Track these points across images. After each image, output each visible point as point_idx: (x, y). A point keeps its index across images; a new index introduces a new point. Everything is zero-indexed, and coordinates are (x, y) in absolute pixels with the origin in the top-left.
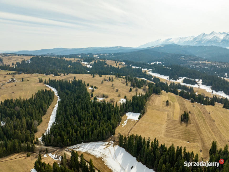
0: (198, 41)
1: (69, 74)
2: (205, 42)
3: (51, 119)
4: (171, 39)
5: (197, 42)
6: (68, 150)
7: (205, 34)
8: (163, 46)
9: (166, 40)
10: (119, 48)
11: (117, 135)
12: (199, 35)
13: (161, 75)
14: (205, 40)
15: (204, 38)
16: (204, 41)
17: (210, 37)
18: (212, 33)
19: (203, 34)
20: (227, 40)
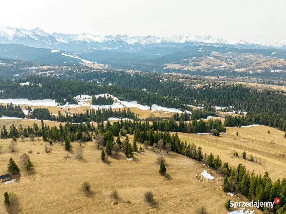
20: (19, 36)
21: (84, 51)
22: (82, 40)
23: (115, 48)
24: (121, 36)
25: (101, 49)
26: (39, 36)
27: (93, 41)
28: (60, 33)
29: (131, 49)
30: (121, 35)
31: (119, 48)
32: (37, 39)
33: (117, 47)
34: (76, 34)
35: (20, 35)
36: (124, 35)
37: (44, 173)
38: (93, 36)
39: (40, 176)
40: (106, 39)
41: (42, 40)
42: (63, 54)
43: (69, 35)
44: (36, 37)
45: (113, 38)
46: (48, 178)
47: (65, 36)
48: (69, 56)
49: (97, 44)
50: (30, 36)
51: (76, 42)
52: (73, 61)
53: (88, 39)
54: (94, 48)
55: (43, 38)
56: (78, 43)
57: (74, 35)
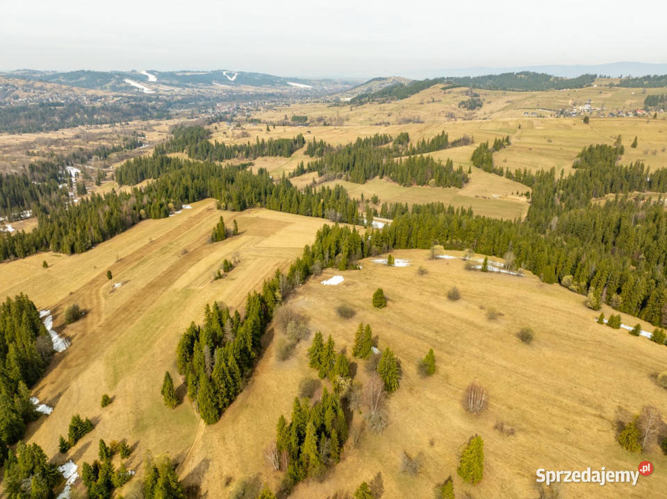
37: (593, 412)
39: (606, 410)
46: (585, 397)
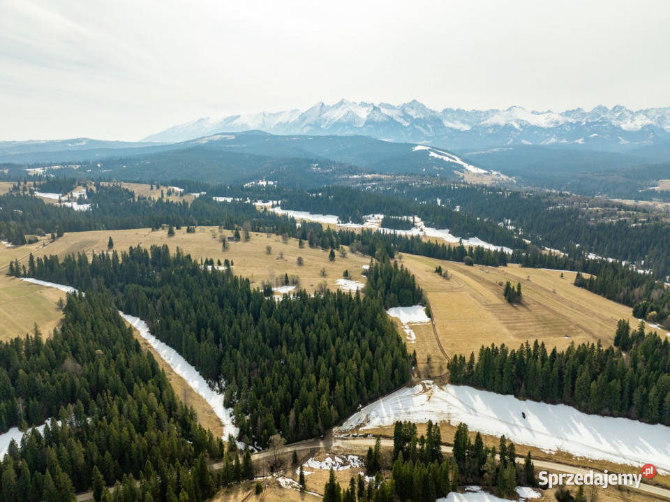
0: (313, 123)
1: (66, 234)
2: (328, 125)
3: (186, 379)
4: (239, 117)
5: (307, 125)
6: (348, 436)
7: (326, 104)
8: (233, 137)
9: (225, 120)
10: (84, 143)
11: (422, 363)
12: (312, 108)
13: (311, 213)
14: (328, 120)
15: (325, 115)
16: (327, 123)
17: (338, 115)
18: (342, 103)
19: (321, 105)
20: (375, 120)
21: (493, 148)
22: (502, 122)
23: (576, 141)
24: (605, 110)
25: (542, 143)
26: (411, 117)
27: (529, 126)
28: (458, 110)
29: (623, 141)
30: (607, 107)
31: (586, 140)
32: (407, 124)
33: (581, 138)
34: (493, 111)
35: (377, 117)
36: (614, 108)
38: (533, 112)
40: (562, 120)
41: (416, 126)
42: (432, 154)
43: (476, 112)
44: (405, 120)
45: (584, 114)
47: (467, 114)
48: (442, 159)
49: (536, 132)
50: (395, 118)
51: (486, 128)
52: (442, 168)
53: (517, 121)
54: (523, 141)
55: (418, 121)
56: (491, 131)
57: (487, 113)
